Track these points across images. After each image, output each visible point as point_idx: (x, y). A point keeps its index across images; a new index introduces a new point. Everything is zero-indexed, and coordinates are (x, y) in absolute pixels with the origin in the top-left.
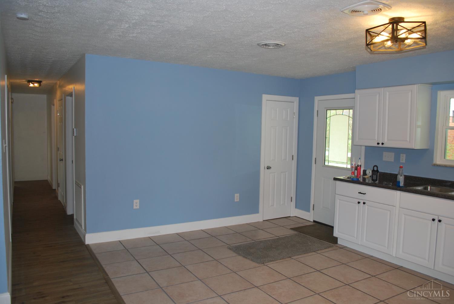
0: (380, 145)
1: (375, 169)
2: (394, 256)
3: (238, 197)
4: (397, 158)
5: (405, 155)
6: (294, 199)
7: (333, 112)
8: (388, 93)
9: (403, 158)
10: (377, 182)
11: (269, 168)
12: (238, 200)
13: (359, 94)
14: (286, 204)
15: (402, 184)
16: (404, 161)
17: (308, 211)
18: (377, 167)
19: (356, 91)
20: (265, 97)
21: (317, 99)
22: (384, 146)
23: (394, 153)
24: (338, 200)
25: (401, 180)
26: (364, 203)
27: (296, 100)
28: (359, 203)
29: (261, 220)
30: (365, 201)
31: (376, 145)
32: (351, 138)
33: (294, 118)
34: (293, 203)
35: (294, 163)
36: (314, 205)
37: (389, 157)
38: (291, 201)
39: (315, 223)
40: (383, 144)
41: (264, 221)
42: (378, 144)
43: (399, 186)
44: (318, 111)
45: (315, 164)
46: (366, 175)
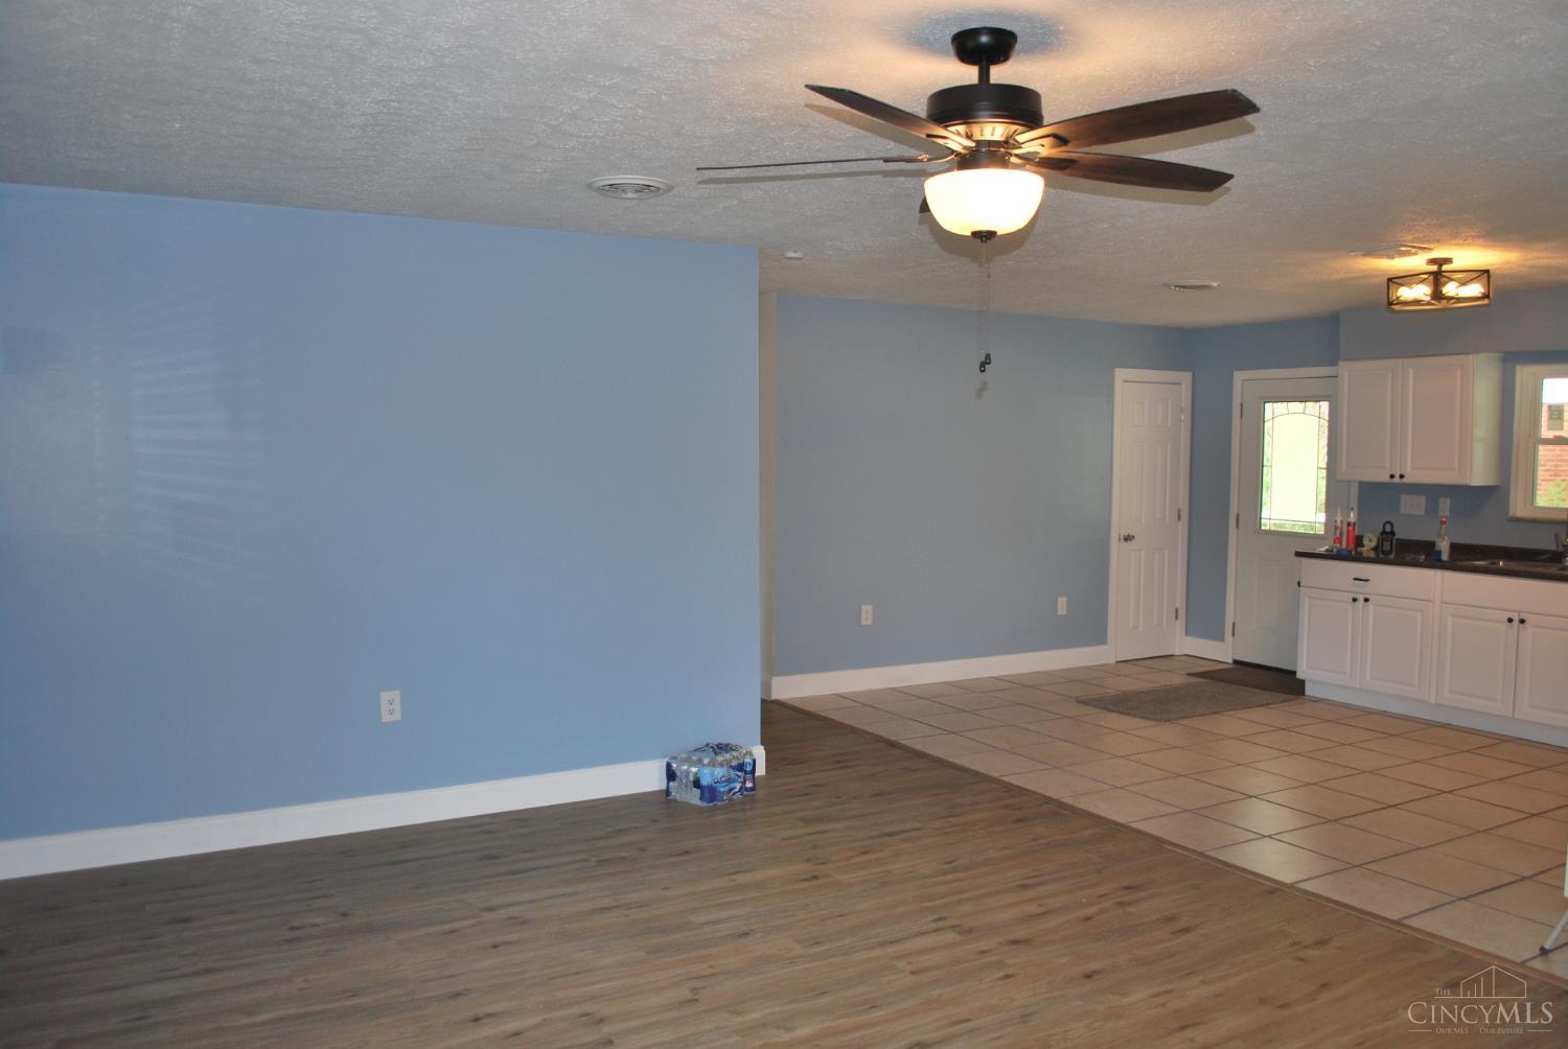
0: (1397, 479)
1: (1388, 529)
2: (1433, 701)
3: (1065, 605)
4: (1432, 509)
5: (1448, 500)
6: (1182, 614)
7: (1280, 407)
8: (1411, 371)
9: (1445, 506)
10: (1392, 556)
11: (1128, 538)
12: (1064, 613)
13: (1345, 369)
14: (1165, 625)
15: (1445, 557)
16: (1447, 513)
17: (1221, 639)
18: (1392, 527)
19: (1341, 363)
20: (1121, 374)
21: (1239, 377)
22: (1404, 480)
23: (1424, 498)
24: (1307, 599)
25: (1444, 546)
26: (1366, 600)
27: (1185, 377)
28: (1355, 600)
29: (1113, 661)
30: (1367, 596)
31: (1387, 479)
32: (1325, 466)
33: (1181, 420)
34: (1180, 625)
35: (1182, 526)
36: (1234, 625)
37: (1413, 506)
38: (1177, 618)
39: (1235, 666)
40: (1402, 476)
41: (1118, 662)
42: (1392, 476)
43: (1441, 560)
44: (1242, 405)
45: (1235, 528)
46: (1363, 546)
